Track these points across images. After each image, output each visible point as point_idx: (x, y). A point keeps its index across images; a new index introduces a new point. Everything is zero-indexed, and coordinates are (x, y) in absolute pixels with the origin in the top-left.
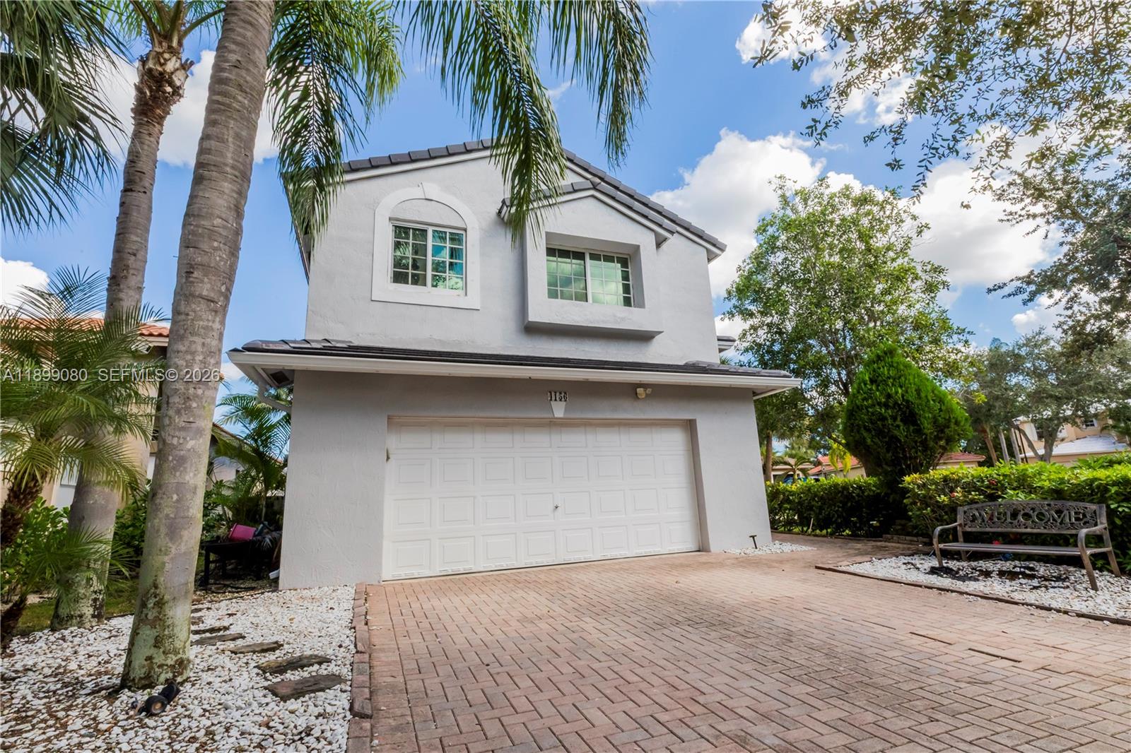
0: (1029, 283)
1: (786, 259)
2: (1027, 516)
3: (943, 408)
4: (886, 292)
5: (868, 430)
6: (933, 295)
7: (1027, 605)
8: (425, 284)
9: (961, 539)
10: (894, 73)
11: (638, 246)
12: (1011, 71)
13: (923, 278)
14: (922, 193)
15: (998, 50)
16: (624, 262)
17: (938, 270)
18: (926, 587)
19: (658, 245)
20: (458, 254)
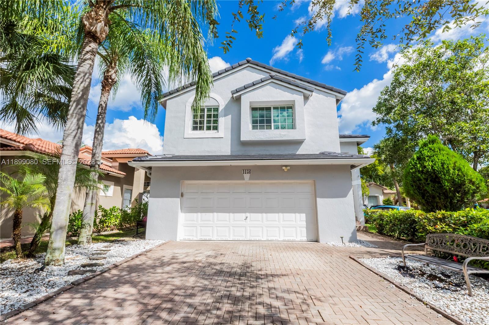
3: (460, 173)
8: (203, 130)
11: (294, 101)
16: (291, 108)
20: (216, 116)
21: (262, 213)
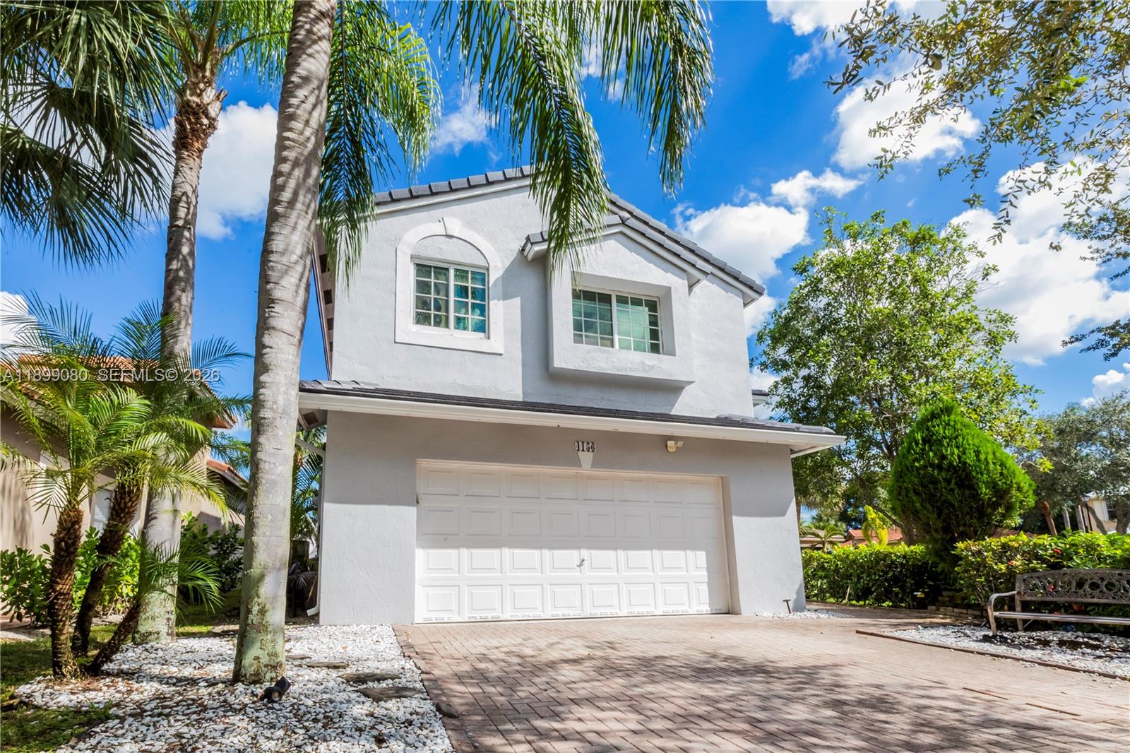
0: (1112, 336)
1: (829, 304)
2: (1094, 586)
3: (1005, 472)
4: (943, 344)
5: (917, 493)
6: (997, 348)
7: (1089, 672)
8: (447, 326)
9: (1018, 608)
10: (976, 96)
11: (670, 289)
12: (1115, 91)
13: (987, 328)
14: (1004, 231)
15: (1102, 68)
16: (652, 306)
17: (1005, 319)
18: (978, 653)
19: (691, 287)
20: (481, 294)
21: (616, 548)
